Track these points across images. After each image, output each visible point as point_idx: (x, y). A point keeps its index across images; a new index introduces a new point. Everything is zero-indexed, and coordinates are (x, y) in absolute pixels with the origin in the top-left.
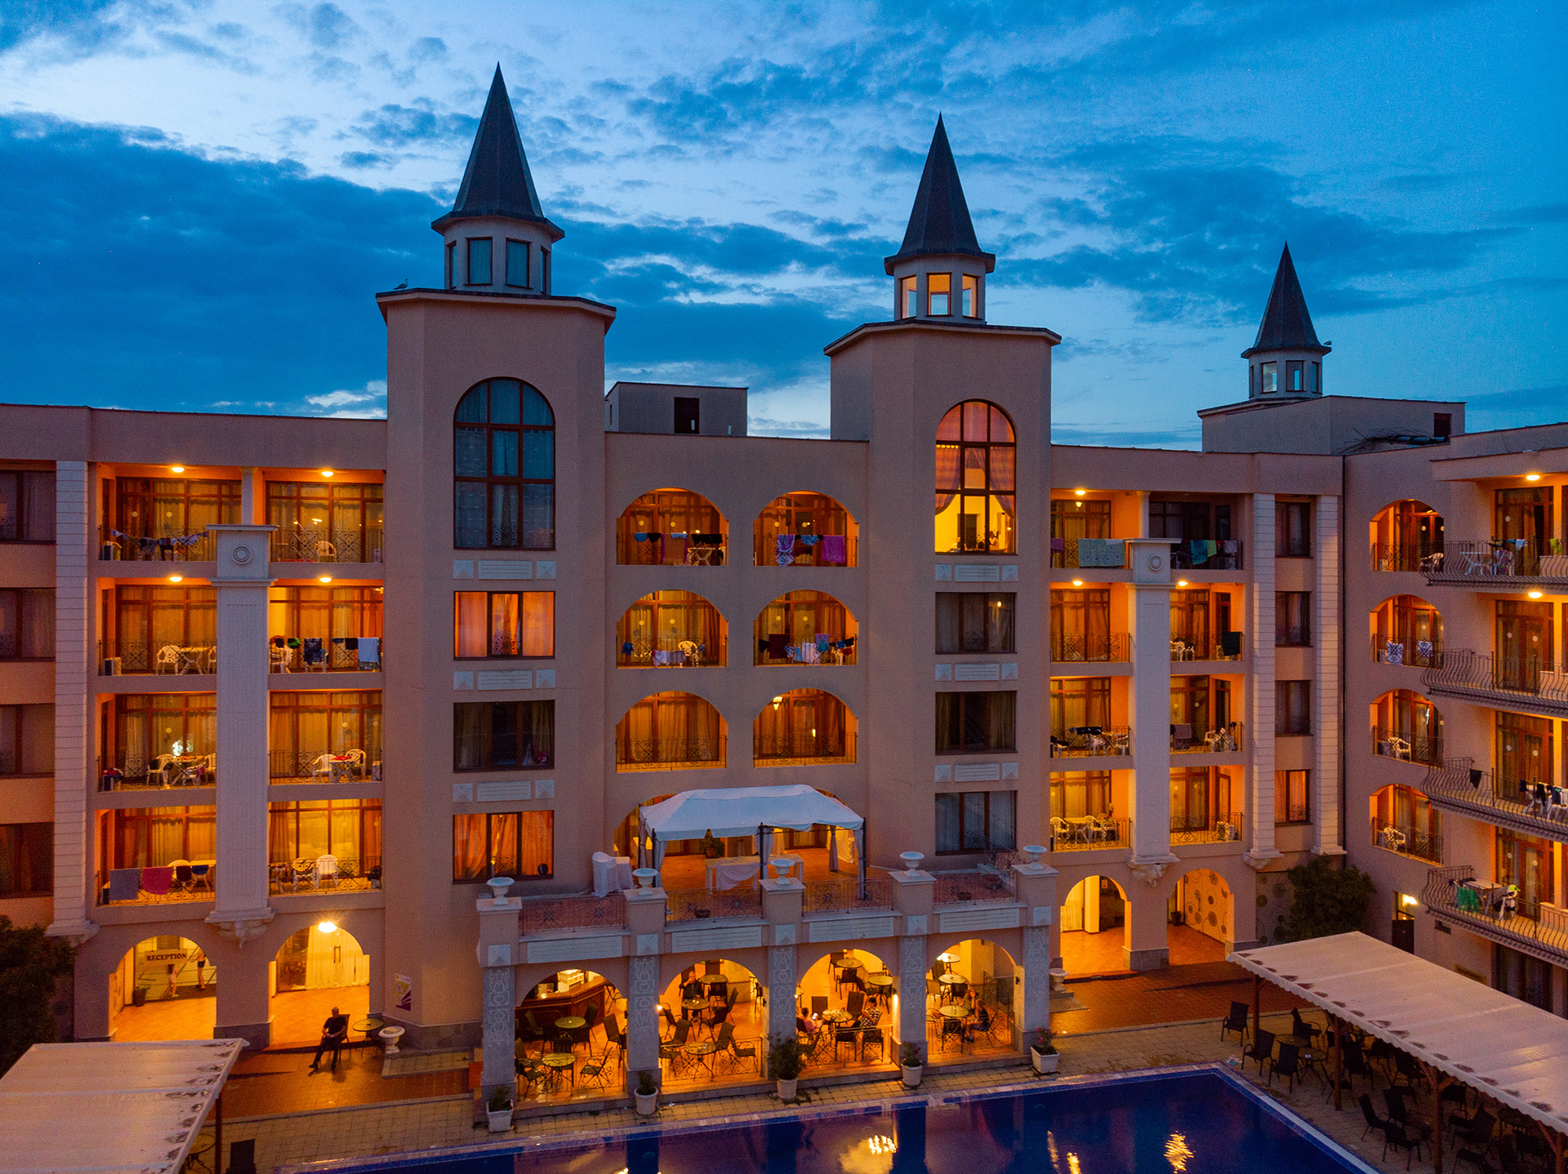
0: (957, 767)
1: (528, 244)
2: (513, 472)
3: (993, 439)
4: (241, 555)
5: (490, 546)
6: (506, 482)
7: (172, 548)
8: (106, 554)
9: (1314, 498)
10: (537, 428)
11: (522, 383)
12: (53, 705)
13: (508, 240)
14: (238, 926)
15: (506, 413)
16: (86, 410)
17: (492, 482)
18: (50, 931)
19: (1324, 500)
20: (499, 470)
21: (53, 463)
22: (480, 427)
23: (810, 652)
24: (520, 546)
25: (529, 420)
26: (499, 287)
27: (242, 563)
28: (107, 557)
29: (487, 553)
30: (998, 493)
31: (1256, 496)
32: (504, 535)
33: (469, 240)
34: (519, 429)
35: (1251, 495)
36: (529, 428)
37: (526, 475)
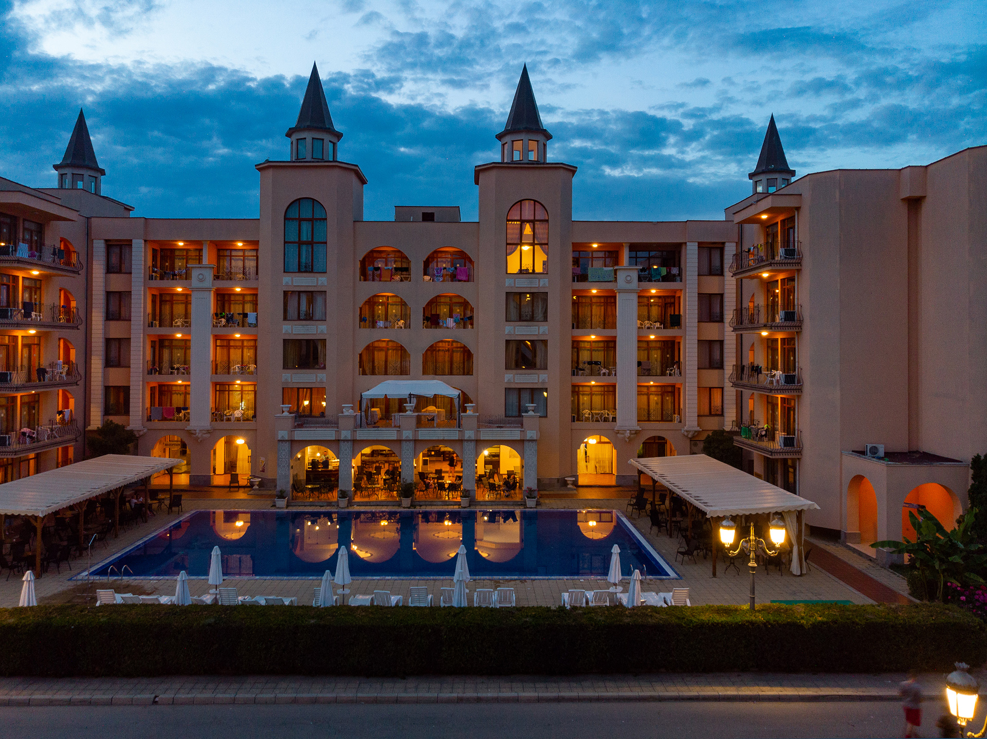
0: (516, 376)
1: (323, 140)
2: (310, 240)
3: (536, 218)
4: (201, 277)
5: (300, 271)
6: (307, 243)
7: (176, 275)
8: (151, 278)
9: (723, 243)
10: (320, 219)
11: (313, 200)
12: (129, 339)
13: (313, 138)
14: (198, 432)
15: (306, 213)
16: (143, 219)
17: (300, 243)
18: (128, 428)
19: (727, 244)
20: (304, 238)
21: (132, 240)
22: (296, 219)
23: (450, 322)
24: (312, 272)
25: (317, 216)
26: (309, 159)
27: (201, 281)
28: (152, 279)
29: (297, 274)
30: (540, 244)
31: (688, 243)
32: (306, 267)
33: (298, 140)
34: (312, 220)
35: (686, 243)
36: (317, 219)
37: (315, 240)
